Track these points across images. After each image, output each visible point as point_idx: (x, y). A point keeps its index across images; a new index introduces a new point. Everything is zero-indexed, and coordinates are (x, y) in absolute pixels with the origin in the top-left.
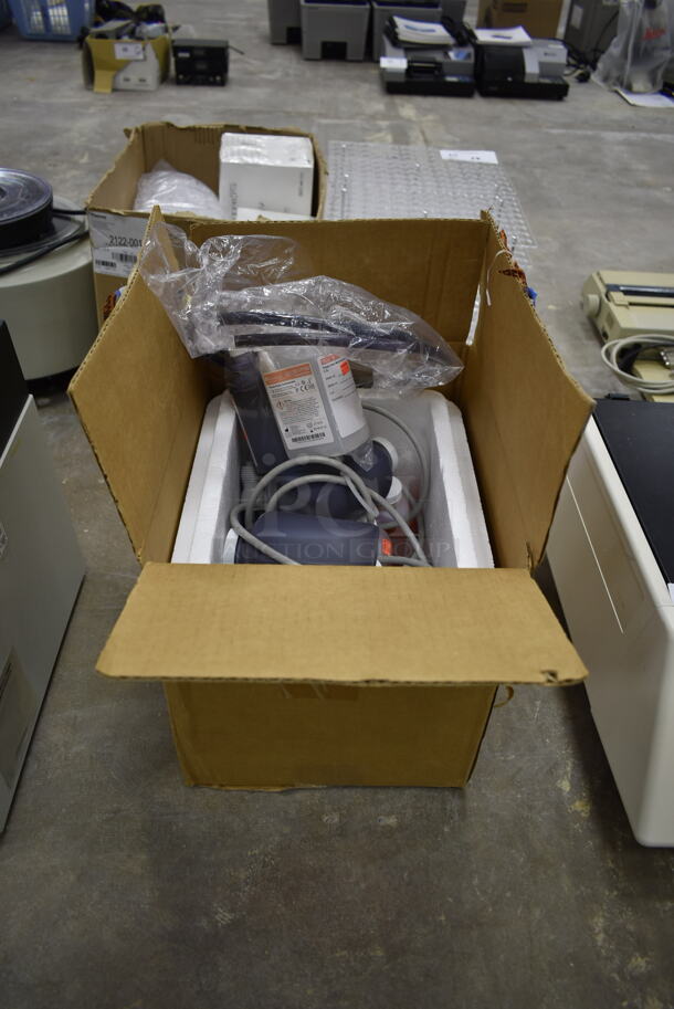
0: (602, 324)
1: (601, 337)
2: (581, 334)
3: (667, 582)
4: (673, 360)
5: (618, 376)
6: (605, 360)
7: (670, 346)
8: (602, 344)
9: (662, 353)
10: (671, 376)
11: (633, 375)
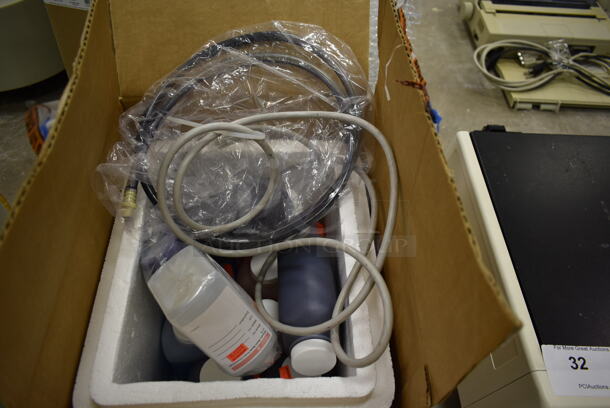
0: (474, 27)
1: (473, 39)
2: (457, 33)
3: (541, 344)
4: (528, 60)
5: (486, 76)
6: (477, 63)
7: (526, 49)
8: (475, 47)
9: (520, 54)
10: (525, 74)
11: (498, 75)
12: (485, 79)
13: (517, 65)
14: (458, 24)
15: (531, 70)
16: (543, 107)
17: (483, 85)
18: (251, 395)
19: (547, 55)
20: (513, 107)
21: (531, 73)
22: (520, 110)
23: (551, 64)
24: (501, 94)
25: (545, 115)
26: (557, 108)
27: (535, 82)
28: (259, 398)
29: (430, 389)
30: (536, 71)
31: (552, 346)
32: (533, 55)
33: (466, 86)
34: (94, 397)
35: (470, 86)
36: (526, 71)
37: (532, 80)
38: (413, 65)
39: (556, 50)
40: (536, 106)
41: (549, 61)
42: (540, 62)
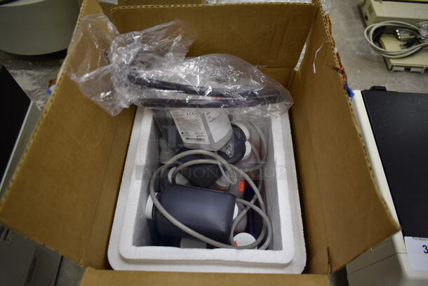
0: (365, 11)
1: (364, 19)
2: (353, 15)
3: (404, 236)
4: (404, 35)
5: (372, 47)
6: (366, 37)
7: (402, 28)
8: (365, 26)
9: (397, 31)
10: (401, 45)
11: (381, 46)
12: (371, 49)
13: (394, 39)
14: (354, 8)
15: (405, 43)
16: (412, 69)
17: (369, 52)
18: (216, 258)
19: (418, 32)
20: (391, 69)
21: (405, 45)
22: (396, 71)
23: (420, 39)
24: (383, 60)
25: (413, 75)
26: (422, 71)
27: (407, 52)
28: (222, 260)
29: (330, 262)
30: (409, 44)
31: (412, 238)
32: (407, 32)
33: (357, 53)
34: (121, 253)
35: (361, 54)
36: (402, 43)
37: (406, 50)
38: (335, 56)
39: (424, 29)
40: (408, 69)
41: (419, 37)
42: (412, 37)
